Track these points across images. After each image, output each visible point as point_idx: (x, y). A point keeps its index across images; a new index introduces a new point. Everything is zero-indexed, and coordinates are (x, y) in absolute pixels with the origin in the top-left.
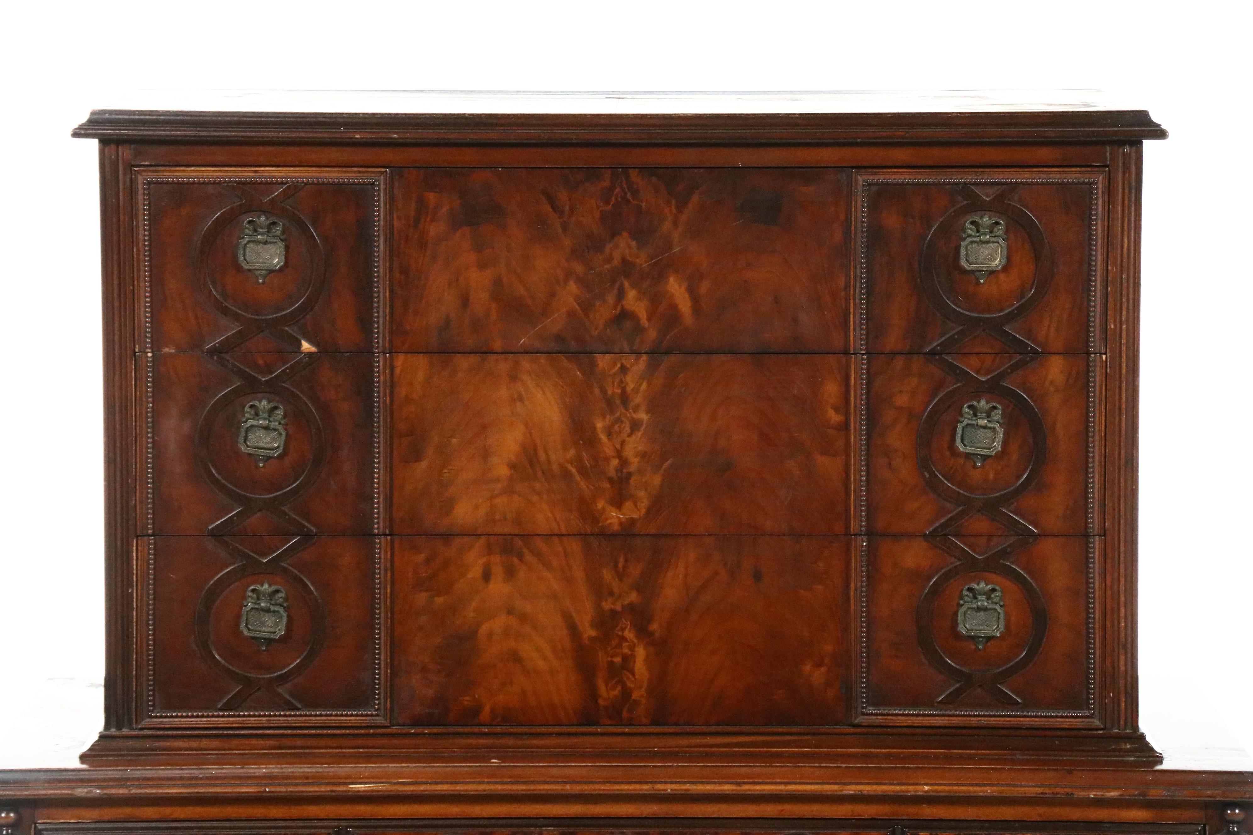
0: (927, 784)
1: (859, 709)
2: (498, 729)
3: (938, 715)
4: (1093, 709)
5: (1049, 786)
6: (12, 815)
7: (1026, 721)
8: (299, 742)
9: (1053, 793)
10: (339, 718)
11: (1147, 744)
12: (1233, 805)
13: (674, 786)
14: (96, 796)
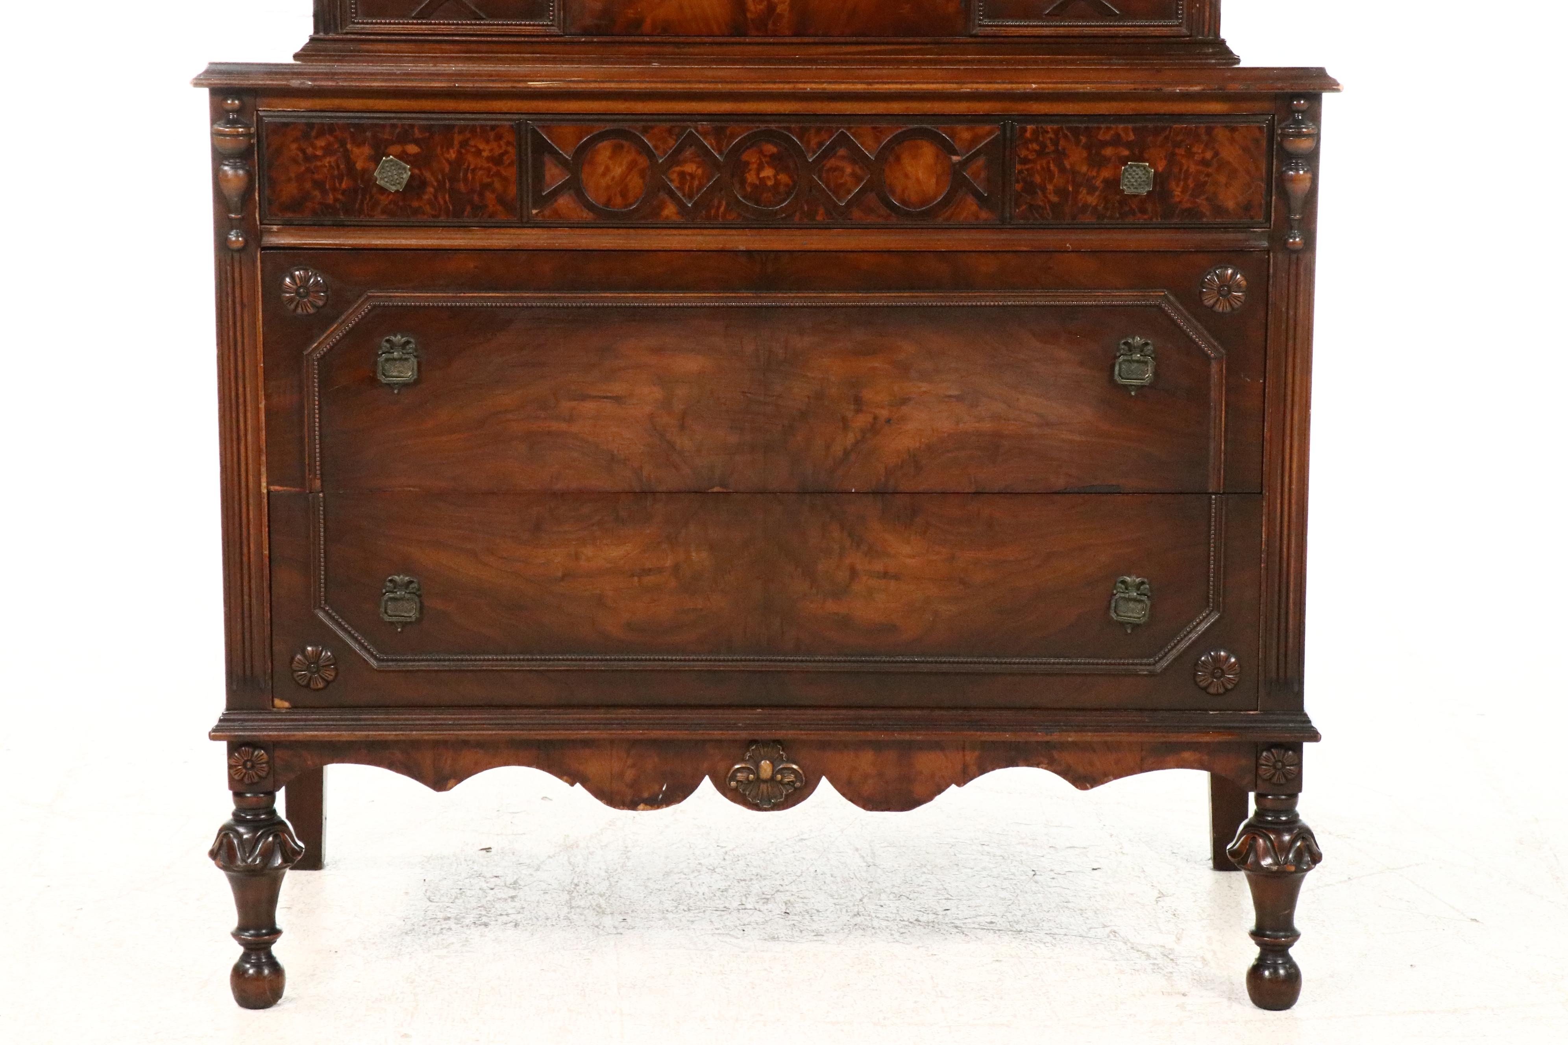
0: (1034, 83)
1: (977, 22)
2: (659, 39)
3: (1046, 26)
4: (1181, 19)
5: (1142, 83)
6: (237, 102)
7: (1122, 31)
8: (484, 48)
9: (1144, 89)
10: (518, 27)
11: (1227, 48)
12: (1299, 96)
13: (814, 86)
14: (309, 87)
